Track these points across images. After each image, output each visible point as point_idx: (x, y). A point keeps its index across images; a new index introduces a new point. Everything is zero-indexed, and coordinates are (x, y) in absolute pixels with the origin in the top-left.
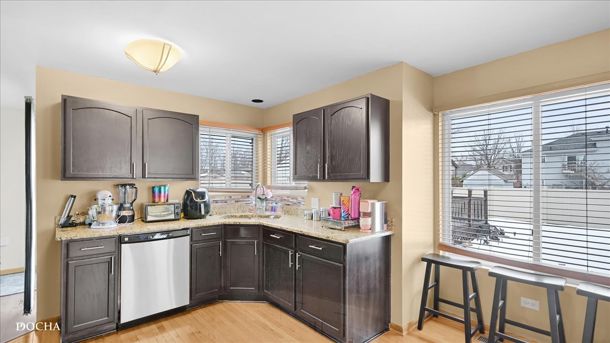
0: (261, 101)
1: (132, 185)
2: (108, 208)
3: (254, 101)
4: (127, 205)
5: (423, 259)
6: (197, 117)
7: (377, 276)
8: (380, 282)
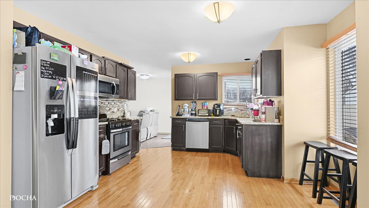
0: (250, 59)
1: (195, 102)
2: (186, 110)
3: (245, 60)
4: (194, 109)
5: (305, 143)
6: (217, 73)
7: (269, 146)
8: (272, 149)
